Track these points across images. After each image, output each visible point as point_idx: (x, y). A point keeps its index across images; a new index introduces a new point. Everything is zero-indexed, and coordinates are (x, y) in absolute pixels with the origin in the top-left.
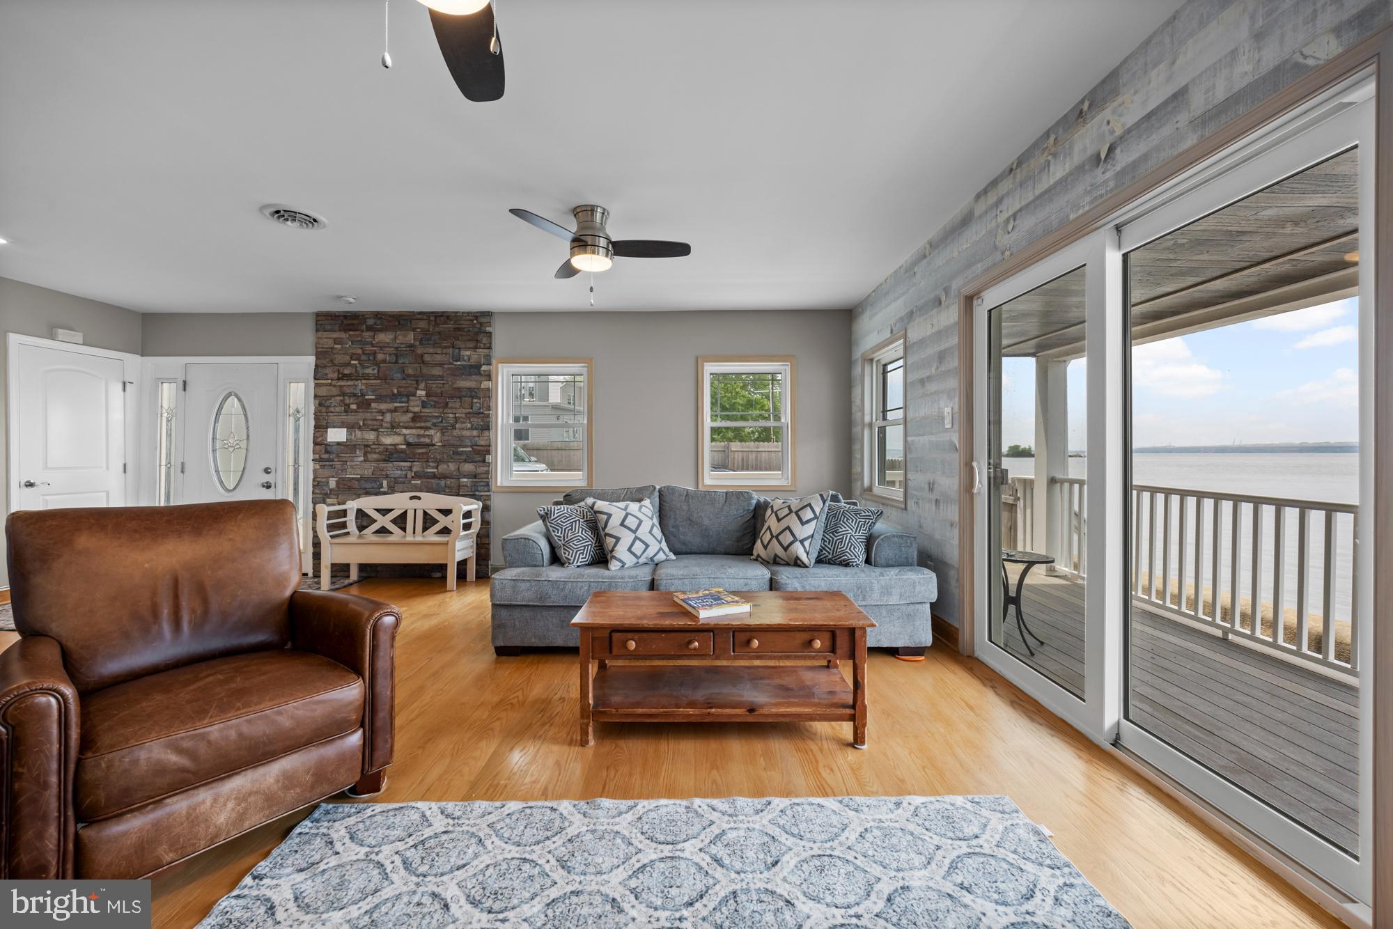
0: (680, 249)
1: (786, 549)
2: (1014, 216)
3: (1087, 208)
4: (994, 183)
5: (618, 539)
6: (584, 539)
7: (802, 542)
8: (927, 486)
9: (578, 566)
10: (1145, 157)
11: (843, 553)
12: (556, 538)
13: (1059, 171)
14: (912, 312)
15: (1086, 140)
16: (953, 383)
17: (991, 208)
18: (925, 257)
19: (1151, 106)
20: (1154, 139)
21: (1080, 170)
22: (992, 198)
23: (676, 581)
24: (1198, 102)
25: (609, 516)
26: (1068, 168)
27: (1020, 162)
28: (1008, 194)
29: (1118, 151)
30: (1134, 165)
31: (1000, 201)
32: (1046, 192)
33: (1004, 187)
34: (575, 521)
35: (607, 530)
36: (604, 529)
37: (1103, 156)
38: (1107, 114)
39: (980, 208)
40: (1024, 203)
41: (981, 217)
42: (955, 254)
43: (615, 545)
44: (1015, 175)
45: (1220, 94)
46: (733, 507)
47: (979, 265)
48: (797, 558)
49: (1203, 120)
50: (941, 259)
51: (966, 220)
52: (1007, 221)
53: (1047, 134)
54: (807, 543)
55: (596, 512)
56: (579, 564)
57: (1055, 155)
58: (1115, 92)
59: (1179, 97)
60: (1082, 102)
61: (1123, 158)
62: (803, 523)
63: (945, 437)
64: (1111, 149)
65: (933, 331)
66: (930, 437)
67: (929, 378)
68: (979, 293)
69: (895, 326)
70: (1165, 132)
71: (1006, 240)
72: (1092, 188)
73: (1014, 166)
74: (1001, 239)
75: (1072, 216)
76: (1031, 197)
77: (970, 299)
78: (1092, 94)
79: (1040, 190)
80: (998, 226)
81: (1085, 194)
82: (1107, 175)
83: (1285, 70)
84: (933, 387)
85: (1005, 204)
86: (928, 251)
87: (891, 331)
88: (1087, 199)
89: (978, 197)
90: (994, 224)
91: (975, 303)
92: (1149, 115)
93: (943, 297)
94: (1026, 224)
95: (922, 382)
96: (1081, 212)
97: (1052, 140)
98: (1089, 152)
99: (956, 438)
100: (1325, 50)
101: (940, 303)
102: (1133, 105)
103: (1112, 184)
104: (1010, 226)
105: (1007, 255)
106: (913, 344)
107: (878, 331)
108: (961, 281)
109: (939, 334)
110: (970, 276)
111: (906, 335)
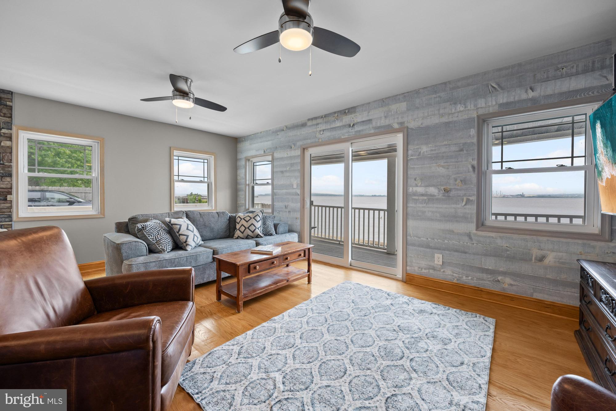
0: (222, 109)
1: (253, 232)
2: (323, 130)
3: (347, 137)
4: (316, 118)
5: (188, 236)
6: (167, 239)
7: (258, 229)
8: (284, 207)
9: (168, 252)
10: (362, 130)
11: (269, 231)
12: (151, 240)
13: (338, 124)
14: (276, 148)
15: (347, 119)
16: (298, 174)
17: (314, 125)
18: (283, 130)
19: (364, 119)
20: (364, 127)
21: (344, 126)
22: (314, 122)
23: (225, 249)
24: (374, 124)
25: (181, 225)
26: (341, 124)
27: (326, 116)
28: (321, 123)
29: (355, 126)
30: (360, 131)
31: (317, 124)
32: (334, 128)
33: (319, 121)
34: (159, 230)
35: (180, 233)
36: (178, 232)
37: (351, 126)
38: (353, 115)
39: (309, 123)
40: (326, 128)
41: (310, 126)
42: (299, 134)
43: (187, 239)
44: (323, 119)
45: (378, 125)
46: (222, 218)
47: (309, 140)
48: (258, 235)
49: (375, 128)
50: (291, 133)
51: (304, 125)
52: (320, 131)
53: (335, 113)
54: (260, 229)
55: (172, 225)
56: (169, 251)
57: (337, 119)
58: (355, 112)
59: (370, 121)
60: (346, 109)
61: (357, 128)
62: (258, 222)
63: (294, 191)
64: (354, 125)
65: (288, 156)
66: (286, 191)
67: (286, 171)
68: (307, 148)
69: (266, 150)
70: (367, 127)
71: (320, 136)
72: (349, 132)
73: (323, 117)
74: (318, 135)
75: (342, 137)
76: (329, 127)
77: (304, 149)
78: (349, 109)
79: (332, 126)
80: (317, 131)
81: (345, 133)
82: (352, 131)
83: (390, 126)
84: (288, 174)
85: (320, 126)
86: (285, 129)
87: (264, 152)
88: (347, 134)
89: (309, 120)
90: (315, 130)
91: (306, 151)
92: (363, 122)
93: (293, 146)
94: (327, 134)
95: (282, 172)
96: (345, 137)
97: (336, 115)
98: (347, 123)
99: (299, 191)
100: (396, 126)
101: (291, 148)
102: (359, 117)
103: (354, 133)
104: (322, 133)
105: (320, 140)
106: (277, 159)
107: (256, 150)
108: (301, 143)
109: (291, 158)
110: (305, 142)
111: (272, 155)
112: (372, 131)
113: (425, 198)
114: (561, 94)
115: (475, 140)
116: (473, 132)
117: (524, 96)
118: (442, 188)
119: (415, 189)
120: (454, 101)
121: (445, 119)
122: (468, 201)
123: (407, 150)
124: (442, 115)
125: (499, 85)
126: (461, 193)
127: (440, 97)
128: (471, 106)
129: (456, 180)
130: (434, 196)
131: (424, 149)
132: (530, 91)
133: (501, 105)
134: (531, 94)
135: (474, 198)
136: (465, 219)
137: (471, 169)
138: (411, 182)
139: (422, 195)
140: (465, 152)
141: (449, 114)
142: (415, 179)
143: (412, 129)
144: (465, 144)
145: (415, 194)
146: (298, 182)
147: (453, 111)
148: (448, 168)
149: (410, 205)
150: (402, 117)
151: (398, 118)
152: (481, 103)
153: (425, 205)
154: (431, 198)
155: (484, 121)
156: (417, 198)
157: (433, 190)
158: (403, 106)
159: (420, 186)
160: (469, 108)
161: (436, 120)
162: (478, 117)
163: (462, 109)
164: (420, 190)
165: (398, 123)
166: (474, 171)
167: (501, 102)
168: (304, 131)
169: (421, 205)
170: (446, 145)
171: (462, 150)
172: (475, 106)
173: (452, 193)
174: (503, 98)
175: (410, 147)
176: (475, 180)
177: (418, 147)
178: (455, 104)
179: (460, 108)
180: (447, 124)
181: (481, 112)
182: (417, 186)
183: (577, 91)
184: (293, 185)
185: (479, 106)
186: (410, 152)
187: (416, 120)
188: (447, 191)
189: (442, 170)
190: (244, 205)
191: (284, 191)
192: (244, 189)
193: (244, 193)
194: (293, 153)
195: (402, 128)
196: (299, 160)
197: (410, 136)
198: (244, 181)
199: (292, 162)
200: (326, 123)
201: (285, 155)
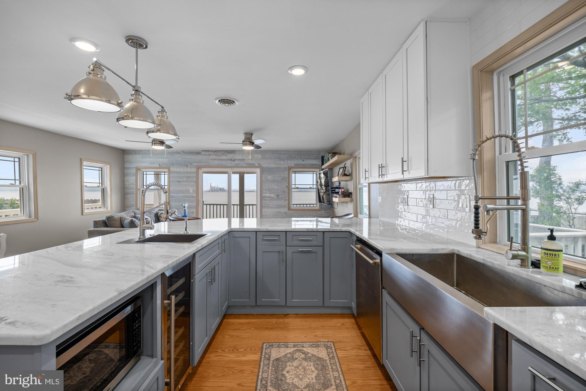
2: (214, 159)
4: (208, 151)
10: (239, 164)
13: (224, 157)
14: (173, 164)
15: (230, 156)
16: (194, 183)
17: (207, 155)
19: (240, 158)
21: (228, 160)
22: (207, 153)
26: (226, 158)
27: (216, 151)
28: (212, 155)
30: (238, 164)
31: (210, 155)
32: (222, 159)
33: (210, 153)
37: (233, 160)
38: (234, 155)
39: (203, 153)
40: (216, 158)
41: (203, 155)
42: (194, 158)
44: (214, 153)
45: (248, 162)
47: (203, 163)
49: (246, 164)
50: (188, 157)
51: (198, 153)
52: (212, 159)
53: (222, 151)
57: (224, 155)
58: (235, 153)
59: (243, 160)
60: (229, 151)
61: (236, 162)
63: (190, 195)
64: (234, 160)
65: (184, 171)
66: (183, 194)
67: (182, 181)
68: (201, 168)
69: (162, 165)
70: (242, 162)
71: (212, 162)
72: (231, 163)
73: (214, 151)
74: (210, 161)
75: (227, 165)
76: (218, 158)
77: (198, 168)
79: (220, 158)
80: (209, 159)
81: (229, 163)
82: (234, 163)
83: (253, 164)
84: (184, 183)
85: (211, 156)
86: (181, 152)
87: (160, 165)
88: (230, 164)
89: (203, 151)
90: (208, 158)
91: (199, 170)
92: (240, 159)
93: (189, 165)
94: (217, 162)
95: (179, 182)
96: (229, 165)
97: (223, 152)
98: (230, 158)
99: (194, 195)
100: (257, 165)
101: (188, 166)
103: (234, 164)
104: (213, 160)
105: (212, 165)
106: (174, 172)
107: (150, 163)
108: (197, 164)
109: (187, 172)
110: (200, 164)
111: (169, 169)
113: (270, 198)
114: (311, 164)
115: (287, 176)
116: (287, 173)
117: (301, 163)
118: (276, 194)
119: (265, 194)
120: (281, 159)
121: (277, 166)
122: (285, 200)
123: (262, 177)
124: (276, 164)
125: (294, 156)
126: (283, 196)
127: (275, 156)
128: (286, 163)
129: (281, 191)
130: (273, 198)
131: (269, 177)
132: (303, 161)
133: (295, 164)
134: (303, 163)
135: (287, 198)
136: (284, 207)
137: (286, 187)
138: (264, 191)
139: (268, 197)
140: (284, 180)
141: (278, 164)
142: (265, 190)
143: (264, 167)
144: (284, 177)
145: (265, 197)
146: (194, 189)
147: (280, 163)
148: (278, 186)
149: (264, 202)
150: (260, 161)
151: (258, 161)
152: (289, 162)
153: (269, 202)
154: (272, 198)
155: (290, 169)
156: (266, 198)
157: (272, 195)
159: (268, 193)
160: (285, 163)
161: (273, 165)
162: (288, 167)
163: (283, 163)
164: (268, 195)
165: (258, 164)
166: (287, 188)
167: (295, 163)
168: (198, 157)
169: (268, 202)
170: (277, 176)
171: (283, 179)
172: (287, 163)
173: (280, 196)
174: (296, 162)
175: (263, 175)
176: (287, 192)
177: (266, 176)
178: (281, 160)
179: (282, 162)
180: (278, 168)
181: (289, 165)
182: (266, 193)
183: (314, 164)
184: (189, 191)
185: (289, 163)
186: (263, 178)
187: (265, 164)
188: (278, 196)
189: (276, 187)
190: (134, 205)
191: (181, 195)
192: (135, 193)
193: (135, 196)
194: (189, 170)
195: (259, 166)
196: (195, 175)
197: (263, 171)
198: (135, 186)
199: (189, 175)
200: (216, 155)
201: (182, 170)
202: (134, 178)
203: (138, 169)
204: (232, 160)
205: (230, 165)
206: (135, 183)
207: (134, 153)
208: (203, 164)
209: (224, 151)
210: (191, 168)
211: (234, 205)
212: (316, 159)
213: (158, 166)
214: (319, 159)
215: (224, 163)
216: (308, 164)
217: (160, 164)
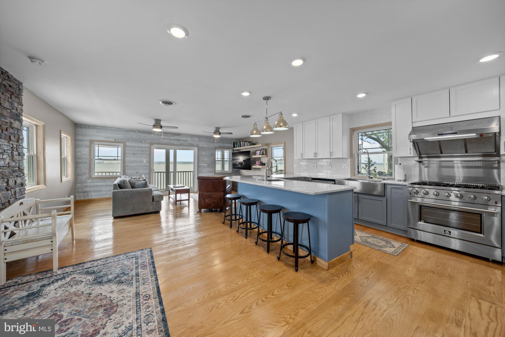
13: (172, 138)
14: (128, 140)
15: (176, 137)
16: (147, 156)
17: (158, 135)
20: (184, 142)
21: (175, 140)
26: (174, 138)
27: (166, 133)
42: (148, 136)
44: (164, 134)
45: (189, 143)
50: (142, 135)
51: (151, 133)
53: (171, 133)
58: (180, 136)
59: (186, 141)
61: (181, 142)
63: (144, 164)
64: (180, 140)
65: (139, 146)
66: (137, 164)
67: (137, 154)
68: (153, 144)
69: (118, 140)
74: (161, 140)
76: (167, 138)
77: (151, 144)
78: (177, 134)
79: (169, 138)
80: (161, 138)
81: (176, 143)
82: (179, 142)
83: (193, 144)
84: (139, 155)
85: (162, 136)
86: (136, 131)
90: (159, 137)
91: (151, 146)
93: (143, 142)
94: (166, 141)
95: (134, 154)
97: (171, 134)
98: (177, 139)
99: (148, 165)
100: (195, 145)
101: (142, 142)
102: (182, 138)
104: (163, 139)
105: (162, 142)
106: (129, 146)
107: (105, 138)
108: (150, 141)
109: (141, 147)
110: (153, 141)
111: (124, 143)
112: (187, 144)
114: (227, 146)
115: (214, 153)
116: (214, 151)
119: (201, 164)
121: (208, 146)
122: (213, 168)
127: (207, 140)
129: (210, 162)
131: (203, 153)
134: (223, 145)
136: (212, 172)
137: (213, 160)
139: (203, 166)
143: (200, 147)
144: (212, 153)
146: (147, 160)
148: (209, 159)
149: (199, 169)
150: (197, 143)
153: (203, 169)
154: (205, 167)
156: (201, 167)
157: (205, 165)
158: (197, 139)
160: (213, 145)
161: (206, 146)
162: (215, 147)
167: (219, 146)
168: (152, 136)
170: (208, 153)
171: (212, 155)
173: (210, 166)
175: (200, 152)
176: (214, 162)
179: (211, 144)
182: (201, 163)
183: (229, 147)
184: (143, 161)
185: (215, 145)
187: (201, 144)
188: (208, 165)
189: (207, 160)
190: (87, 173)
191: (135, 164)
192: (88, 162)
193: (88, 165)
194: (143, 145)
195: (197, 146)
196: (148, 149)
197: (200, 149)
198: (88, 157)
199: (143, 149)
200: (166, 136)
201: (137, 145)
202: (88, 149)
203: (92, 142)
204: (178, 140)
205: (176, 144)
206: (88, 153)
207: (87, 127)
208: (155, 142)
209: (173, 133)
210: (145, 144)
211: (178, 172)
212: (230, 143)
213: (113, 140)
214: (232, 144)
215: (172, 142)
216: (225, 146)
217: (116, 139)
